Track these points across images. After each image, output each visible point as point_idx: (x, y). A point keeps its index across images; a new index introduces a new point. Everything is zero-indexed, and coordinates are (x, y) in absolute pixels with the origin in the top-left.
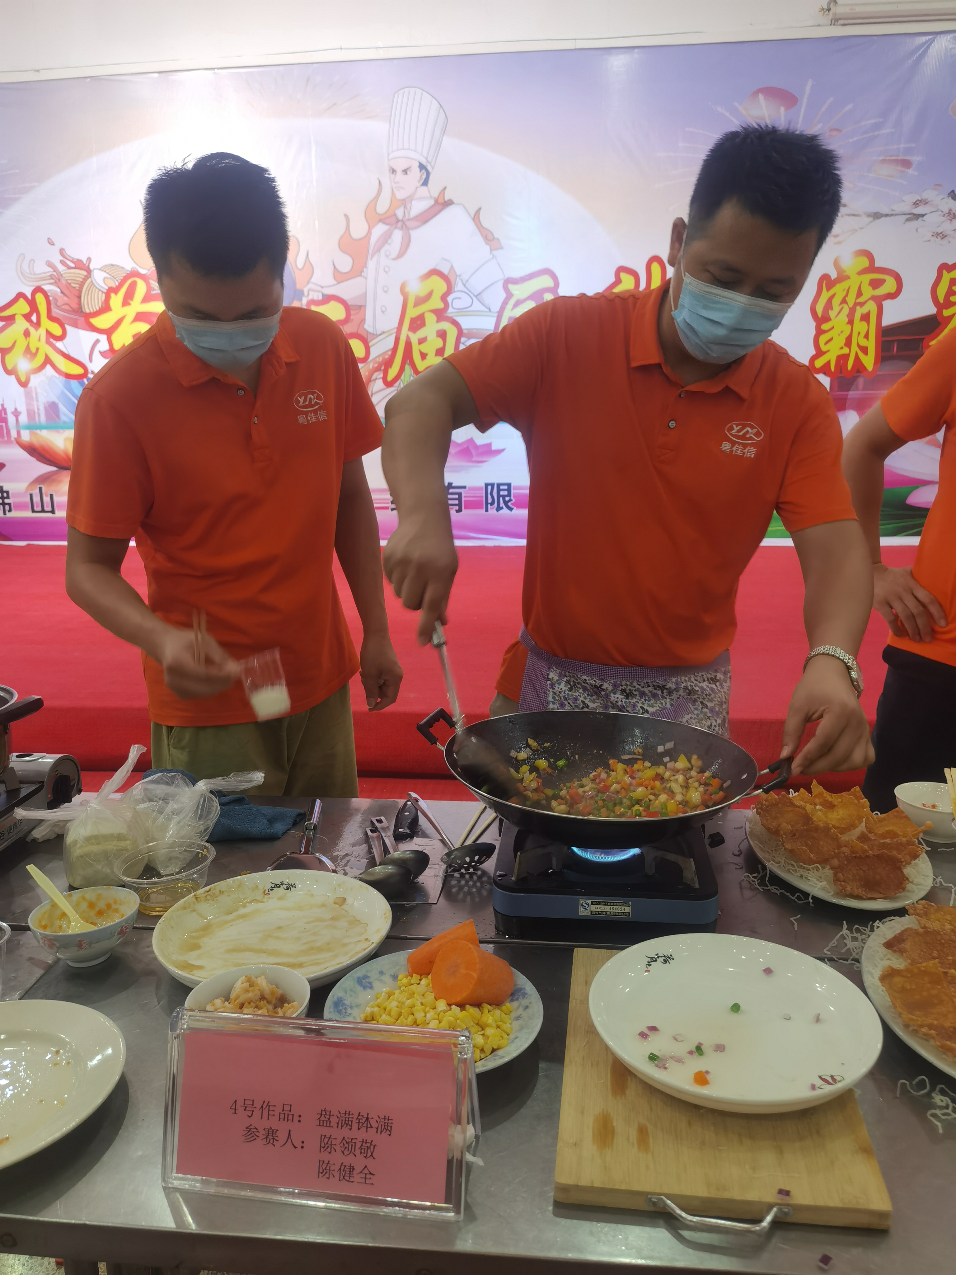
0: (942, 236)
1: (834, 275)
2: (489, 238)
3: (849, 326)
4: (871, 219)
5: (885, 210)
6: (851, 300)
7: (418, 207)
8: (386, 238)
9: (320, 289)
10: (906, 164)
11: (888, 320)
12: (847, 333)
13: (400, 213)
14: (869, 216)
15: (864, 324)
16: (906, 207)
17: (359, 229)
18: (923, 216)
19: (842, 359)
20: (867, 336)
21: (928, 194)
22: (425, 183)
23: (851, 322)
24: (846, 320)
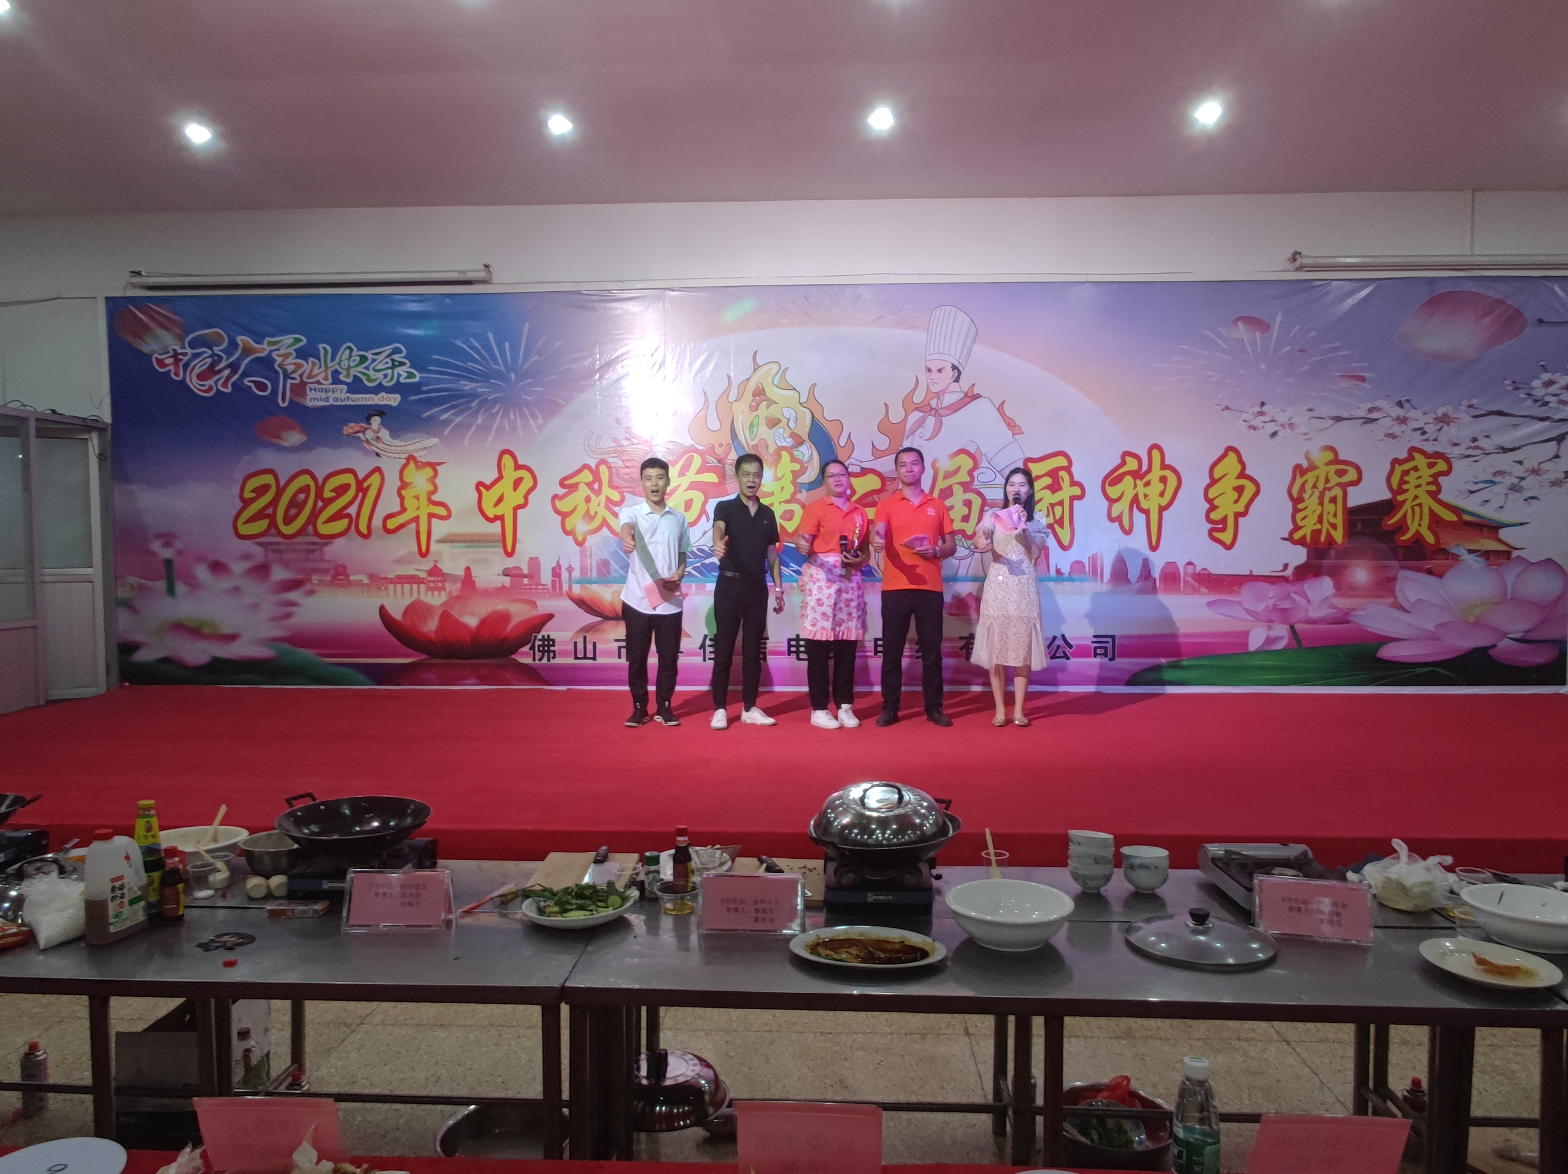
0: (1393, 436)
1: (1305, 465)
2: (1011, 425)
3: (1320, 507)
4: (1333, 421)
5: (1345, 415)
6: (1321, 485)
7: (949, 399)
8: (921, 423)
9: (859, 463)
10: (1363, 379)
11: (1352, 503)
12: (1319, 512)
13: (934, 403)
14: (1332, 418)
15: (1332, 505)
16: (1362, 413)
17: (896, 415)
18: (1376, 420)
19: (1316, 533)
20: (1335, 515)
21: (1379, 403)
22: (957, 380)
23: (1321, 503)
24: (1317, 501)
